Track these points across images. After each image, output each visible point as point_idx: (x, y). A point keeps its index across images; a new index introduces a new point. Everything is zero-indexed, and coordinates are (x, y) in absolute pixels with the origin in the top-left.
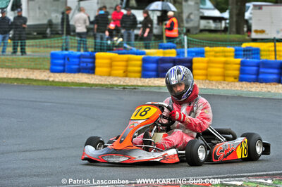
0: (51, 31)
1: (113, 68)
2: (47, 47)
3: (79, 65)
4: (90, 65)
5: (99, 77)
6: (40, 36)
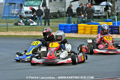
0: (59, 15)
1: (86, 30)
2: (58, 22)
3: (71, 29)
4: (76, 29)
5: (80, 35)
6: (55, 17)
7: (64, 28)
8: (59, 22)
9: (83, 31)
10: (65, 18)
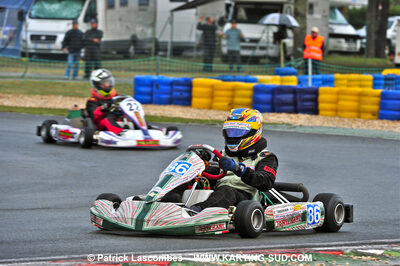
0: (135, 49)
1: (216, 99)
2: (130, 70)
3: (171, 94)
4: (186, 95)
5: (197, 111)
6: (121, 56)
7: (148, 89)
8: (135, 70)
9: (206, 101)
10: (155, 60)
